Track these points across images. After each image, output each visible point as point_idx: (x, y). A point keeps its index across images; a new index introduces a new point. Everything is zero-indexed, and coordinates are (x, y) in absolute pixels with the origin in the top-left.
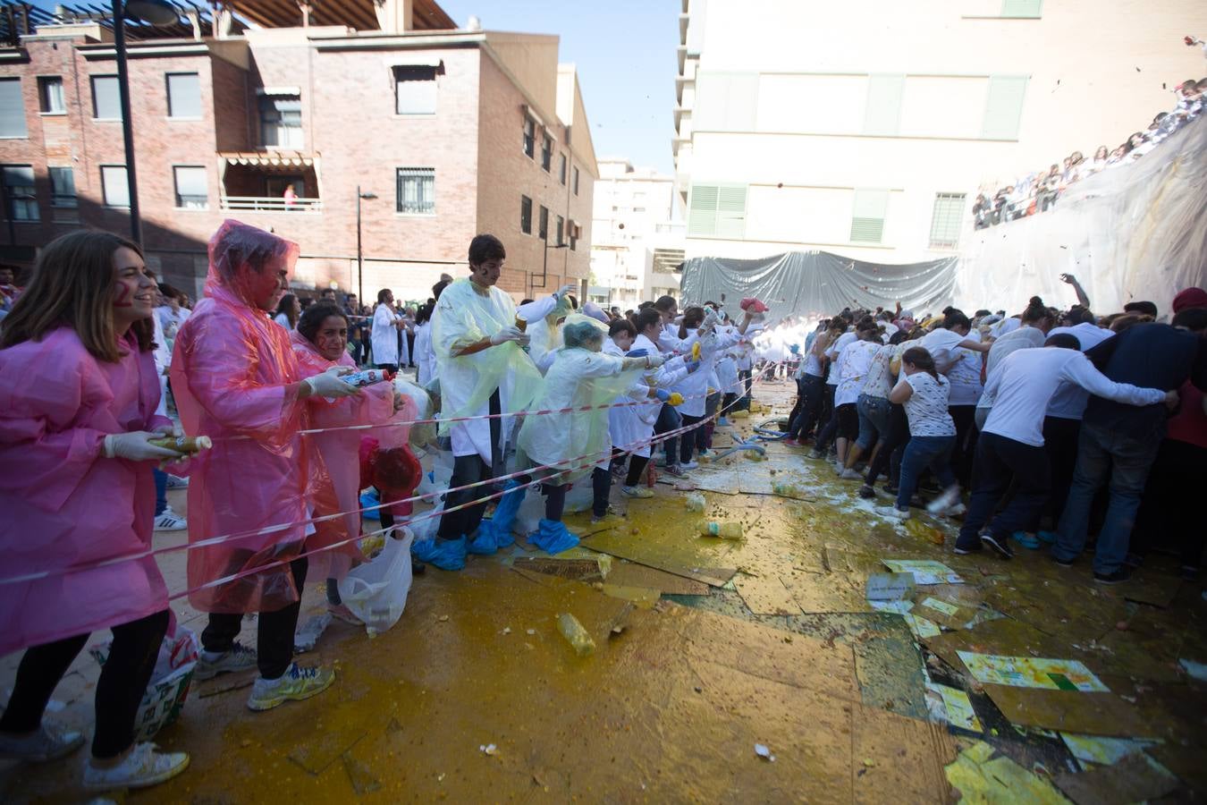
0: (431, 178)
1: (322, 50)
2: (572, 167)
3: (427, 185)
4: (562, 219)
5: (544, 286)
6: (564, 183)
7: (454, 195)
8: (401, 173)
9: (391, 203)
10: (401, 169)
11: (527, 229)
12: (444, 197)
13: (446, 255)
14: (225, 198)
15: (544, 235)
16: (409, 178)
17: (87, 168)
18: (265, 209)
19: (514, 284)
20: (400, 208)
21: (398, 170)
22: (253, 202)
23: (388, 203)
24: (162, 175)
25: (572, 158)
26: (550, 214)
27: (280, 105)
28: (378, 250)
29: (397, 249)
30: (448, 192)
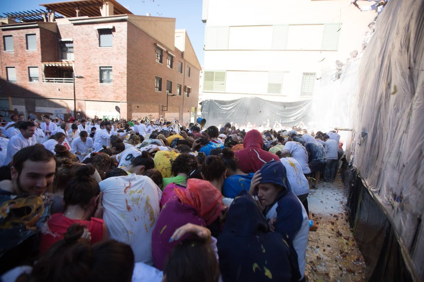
0: (111, 70)
1: (75, 24)
2: (186, 67)
3: (111, 73)
4: (180, 85)
5: (167, 110)
6: (181, 72)
7: (119, 76)
9: (98, 79)
10: (101, 67)
11: (160, 89)
12: (115, 77)
13: (116, 99)
14: (44, 78)
15: (170, 91)
16: (105, 70)
17: (2, 68)
18: (58, 82)
19: (151, 110)
20: (101, 81)
21: (100, 67)
22: (53, 80)
23: (97, 80)
24: (25, 70)
25: (186, 63)
26: (173, 83)
27: (67, 45)
28: (94, 97)
29: (100, 97)
30: (117, 75)
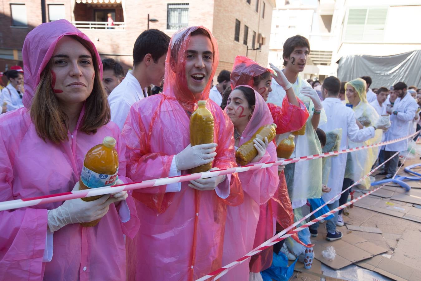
0: (187, 9)
2: (262, 2)
3: (184, 13)
4: (255, 33)
6: (257, 11)
7: (200, 19)
8: (170, 7)
9: (164, 24)
10: (170, 4)
11: (237, 39)
12: (194, 20)
14: (75, 22)
15: (245, 42)
16: (174, 10)
17: (3, 5)
18: (95, 28)
20: (168, 27)
21: (168, 5)
22: (89, 24)
23: (162, 24)
26: (249, 30)
30: (196, 17)
